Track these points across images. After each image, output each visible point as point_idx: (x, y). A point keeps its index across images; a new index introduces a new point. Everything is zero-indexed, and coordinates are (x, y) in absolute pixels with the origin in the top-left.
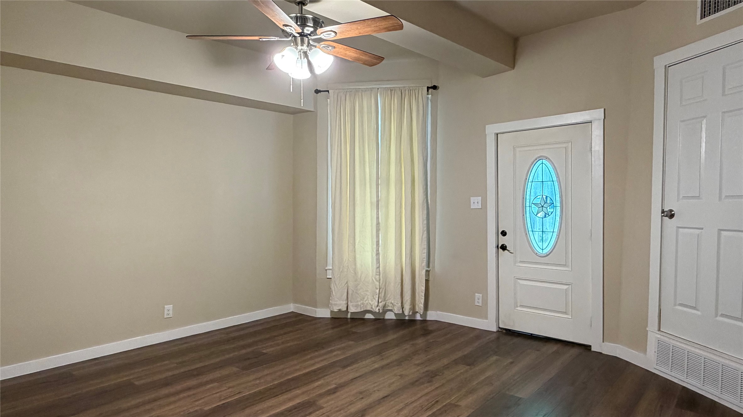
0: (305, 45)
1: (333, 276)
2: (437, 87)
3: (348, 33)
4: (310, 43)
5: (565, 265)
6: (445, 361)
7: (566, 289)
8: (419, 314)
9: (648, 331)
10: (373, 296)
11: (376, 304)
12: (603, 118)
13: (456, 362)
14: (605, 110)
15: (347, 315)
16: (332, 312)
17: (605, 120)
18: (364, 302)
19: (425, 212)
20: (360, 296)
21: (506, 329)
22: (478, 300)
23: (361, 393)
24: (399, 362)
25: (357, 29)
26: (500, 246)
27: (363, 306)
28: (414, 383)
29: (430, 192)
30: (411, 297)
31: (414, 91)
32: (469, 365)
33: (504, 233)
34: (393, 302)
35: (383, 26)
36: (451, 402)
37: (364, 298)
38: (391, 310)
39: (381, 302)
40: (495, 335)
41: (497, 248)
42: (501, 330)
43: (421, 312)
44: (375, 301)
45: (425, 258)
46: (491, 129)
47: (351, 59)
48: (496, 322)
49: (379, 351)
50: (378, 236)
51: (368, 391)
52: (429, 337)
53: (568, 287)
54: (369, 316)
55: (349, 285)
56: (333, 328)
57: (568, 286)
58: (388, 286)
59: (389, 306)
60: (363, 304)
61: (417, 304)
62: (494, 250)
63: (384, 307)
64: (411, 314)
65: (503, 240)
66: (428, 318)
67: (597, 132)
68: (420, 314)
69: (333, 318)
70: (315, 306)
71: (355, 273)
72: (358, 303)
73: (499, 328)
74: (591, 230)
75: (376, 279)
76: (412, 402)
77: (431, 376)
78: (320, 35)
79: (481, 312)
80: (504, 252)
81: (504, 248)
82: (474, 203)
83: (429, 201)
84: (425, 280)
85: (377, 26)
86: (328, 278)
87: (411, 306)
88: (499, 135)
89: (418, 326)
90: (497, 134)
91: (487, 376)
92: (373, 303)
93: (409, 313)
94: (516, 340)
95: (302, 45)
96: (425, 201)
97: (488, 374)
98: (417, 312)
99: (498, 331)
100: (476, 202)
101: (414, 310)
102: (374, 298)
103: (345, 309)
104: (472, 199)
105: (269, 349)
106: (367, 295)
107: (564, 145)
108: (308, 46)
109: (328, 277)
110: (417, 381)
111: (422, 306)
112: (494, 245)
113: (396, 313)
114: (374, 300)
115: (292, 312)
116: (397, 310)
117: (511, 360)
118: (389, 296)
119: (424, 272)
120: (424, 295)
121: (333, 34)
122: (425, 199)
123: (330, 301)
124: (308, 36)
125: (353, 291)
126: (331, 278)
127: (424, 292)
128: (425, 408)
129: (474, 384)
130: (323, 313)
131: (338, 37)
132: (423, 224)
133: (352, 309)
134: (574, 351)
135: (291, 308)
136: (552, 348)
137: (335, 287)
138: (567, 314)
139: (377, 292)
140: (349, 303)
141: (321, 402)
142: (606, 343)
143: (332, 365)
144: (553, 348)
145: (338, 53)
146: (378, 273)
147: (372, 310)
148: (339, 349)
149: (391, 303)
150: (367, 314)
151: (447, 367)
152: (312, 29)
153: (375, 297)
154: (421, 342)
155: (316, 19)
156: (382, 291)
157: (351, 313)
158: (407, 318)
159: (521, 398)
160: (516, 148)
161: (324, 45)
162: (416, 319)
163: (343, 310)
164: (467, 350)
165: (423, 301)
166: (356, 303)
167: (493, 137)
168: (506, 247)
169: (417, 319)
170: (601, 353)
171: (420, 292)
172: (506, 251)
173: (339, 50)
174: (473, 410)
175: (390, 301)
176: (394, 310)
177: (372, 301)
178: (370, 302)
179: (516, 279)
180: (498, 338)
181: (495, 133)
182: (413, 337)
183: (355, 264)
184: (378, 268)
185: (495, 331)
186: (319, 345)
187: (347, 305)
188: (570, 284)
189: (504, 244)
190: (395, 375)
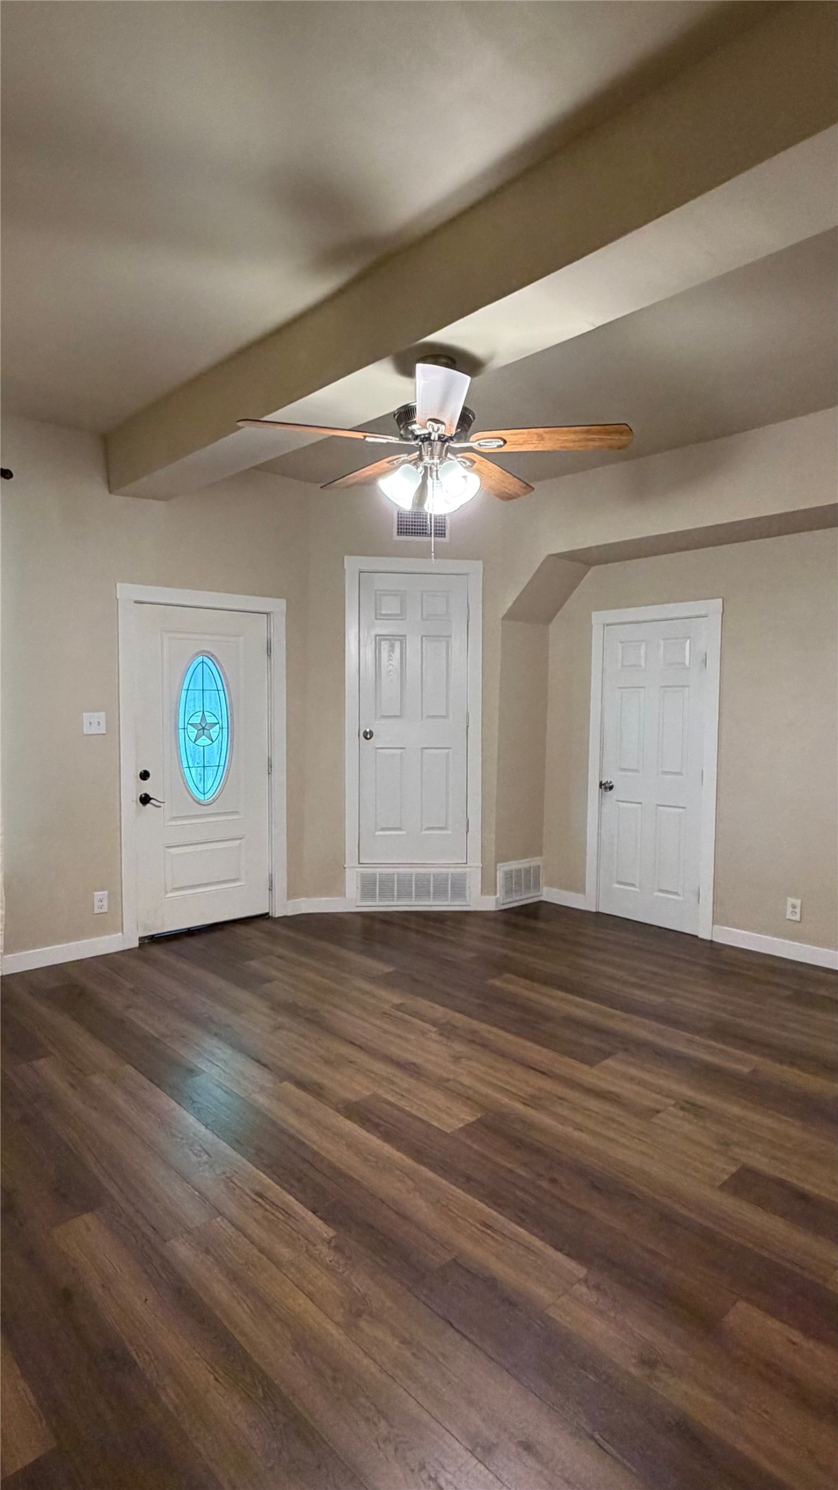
5: (237, 812)
7: (238, 846)
9: (344, 869)
12: (285, 611)
14: (288, 601)
17: (287, 615)
22: (99, 904)
26: (139, 797)
33: (146, 775)
40: (134, 955)
42: (144, 941)
48: (137, 930)
53: (241, 842)
57: (239, 841)
73: (142, 938)
74: (270, 759)
79: (109, 923)
80: (146, 806)
81: (145, 800)
82: (89, 723)
90: (135, 603)
99: (140, 944)
100: (93, 722)
104: (86, 717)
107: (235, 639)
112: (131, 799)
138: (239, 880)
142: (294, 900)
160: (163, 633)
168: (149, 797)
170: (286, 916)
172: (150, 806)
179: (167, 848)
181: (134, 600)
185: (136, 945)
188: (243, 838)
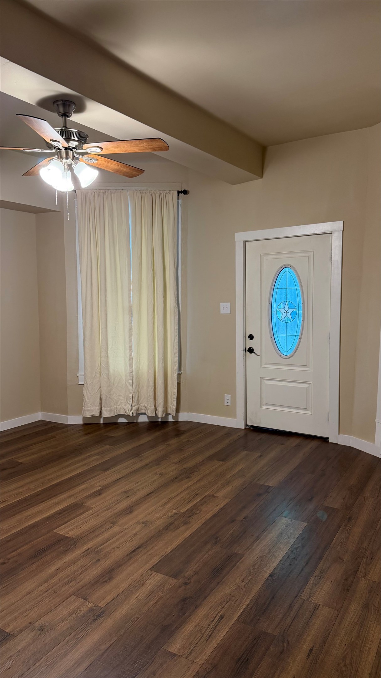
0: (70, 159)
1: (85, 382)
2: (188, 192)
3: (115, 149)
4: (75, 156)
5: (306, 366)
6: (199, 459)
7: (307, 388)
8: (171, 416)
9: (376, 422)
10: (127, 400)
11: (130, 407)
12: (342, 230)
13: (210, 458)
14: (344, 222)
15: (100, 420)
16: (84, 418)
17: (344, 231)
18: (117, 406)
19: (177, 317)
20: (113, 401)
21: (253, 427)
22: (227, 400)
23: (126, 492)
24: (158, 462)
25: (124, 147)
26: (247, 349)
27: (116, 411)
28: (174, 480)
29: (181, 298)
30: (163, 399)
31: (164, 195)
32: (222, 461)
33: (251, 337)
34: (146, 405)
35: (150, 146)
36: (210, 494)
37: (117, 403)
38: (144, 414)
39: (135, 406)
40: (242, 433)
41: (245, 351)
42: (249, 428)
43: (173, 414)
44: (129, 405)
45: (177, 361)
46: (240, 237)
47: (112, 170)
48: (244, 420)
49: (136, 453)
50: (130, 341)
51: (132, 490)
52: (182, 437)
53: (309, 386)
54: (122, 420)
55: (103, 390)
56: (87, 434)
58: (141, 390)
59: (142, 409)
60: (116, 408)
61: (169, 407)
62: (242, 352)
63: (137, 411)
64: (164, 416)
65: (250, 344)
66: (180, 419)
67: (337, 242)
68: (173, 416)
69: (85, 424)
70: (66, 413)
71: (108, 378)
72: (111, 408)
73: (247, 425)
74: (329, 333)
75: (129, 383)
76: (175, 497)
77: (188, 473)
78: (85, 149)
79: (230, 412)
80: (251, 355)
81: (251, 350)
82: (223, 308)
83: (180, 306)
84: (177, 383)
85: (144, 146)
86: (79, 385)
87: (164, 409)
88: (247, 242)
89: (170, 428)
90: (246, 242)
91: (240, 468)
92: (127, 407)
93: (163, 415)
94: (263, 436)
95: (67, 159)
96: (177, 306)
97: (240, 467)
98: (170, 414)
99: (246, 428)
100: (225, 308)
101: (166, 412)
102: (128, 403)
103: (98, 414)
104: (222, 305)
105: (25, 458)
106: (120, 399)
107: (307, 254)
108: (73, 160)
109: (80, 383)
110: (176, 478)
111: (175, 408)
112: (242, 348)
113: (150, 415)
114: (127, 404)
115: (41, 421)
116: (151, 413)
117: (259, 454)
118: (142, 399)
119: (176, 375)
120: (176, 398)
121: (99, 150)
122: (177, 305)
123: (83, 407)
124: (73, 149)
125: (106, 396)
126: (83, 385)
127: (176, 395)
128: (187, 500)
129: (229, 476)
130: (75, 419)
131: (104, 152)
132: (175, 329)
133: (106, 414)
134: (314, 444)
135: (38, 416)
136: (294, 442)
137: (88, 394)
138: (308, 411)
139: (130, 396)
140: (102, 408)
141: (89, 503)
142: (342, 435)
143: (93, 470)
144: (297, 441)
145: (100, 165)
146: (132, 378)
147: (126, 414)
148: (98, 454)
149: (145, 406)
150: (120, 418)
151: (202, 463)
152: (77, 143)
153: (128, 401)
154: (174, 442)
155: (81, 133)
156: (136, 395)
157: (104, 418)
158: (160, 420)
159: (270, 486)
160: (263, 256)
161: (87, 158)
162: (168, 421)
163: (97, 416)
164: (220, 447)
165: (175, 403)
166: (110, 408)
167: (242, 245)
168: (253, 349)
169: (170, 420)
170: (337, 444)
171: (172, 394)
172: (253, 354)
173: (101, 162)
174: (230, 500)
175: (143, 404)
176: (147, 413)
177: (125, 405)
178: (123, 406)
179: (263, 380)
180: (246, 435)
181: (244, 241)
182: (165, 438)
183: (108, 370)
184: (131, 373)
185: (243, 428)
186: (77, 451)
187: (100, 411)
188: (311, 383)
189: (251, 347)
190: (156, 474)
